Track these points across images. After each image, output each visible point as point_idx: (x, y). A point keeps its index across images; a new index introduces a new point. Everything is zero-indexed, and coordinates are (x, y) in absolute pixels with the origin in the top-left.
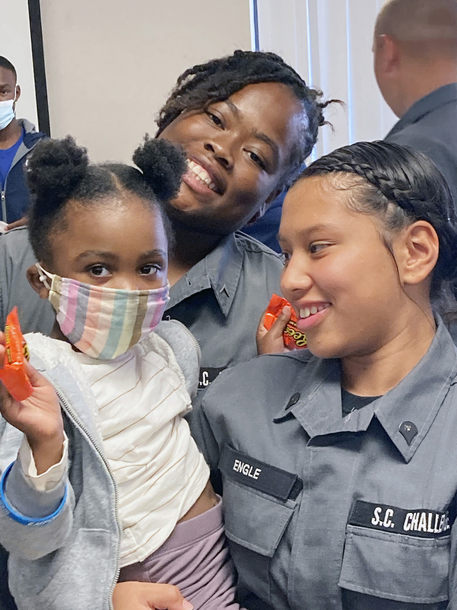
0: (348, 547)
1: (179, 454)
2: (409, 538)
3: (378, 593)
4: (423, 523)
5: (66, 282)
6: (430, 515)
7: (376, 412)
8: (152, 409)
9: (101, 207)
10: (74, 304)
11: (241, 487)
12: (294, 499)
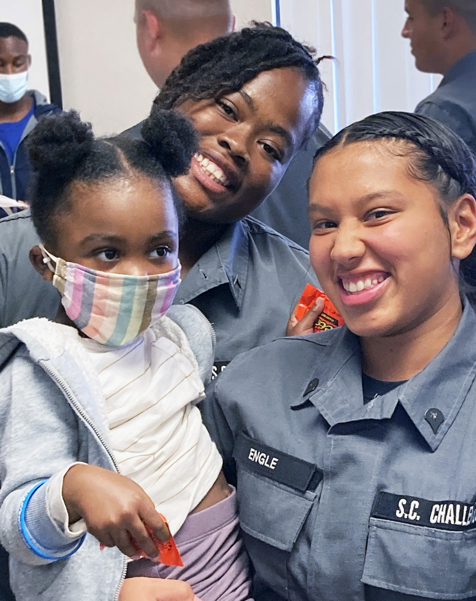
0: (372, 541)
1: (189, 443)
2: (436, 531)
3: (403, 589)
4: (450, 516)
5: (70, 266)
6: (458, 507)
7: (400, 399)
8: (162, 397)
9: (107, 187)
10: (79, 290)
11: (257, 477)
12: (313, 490)
